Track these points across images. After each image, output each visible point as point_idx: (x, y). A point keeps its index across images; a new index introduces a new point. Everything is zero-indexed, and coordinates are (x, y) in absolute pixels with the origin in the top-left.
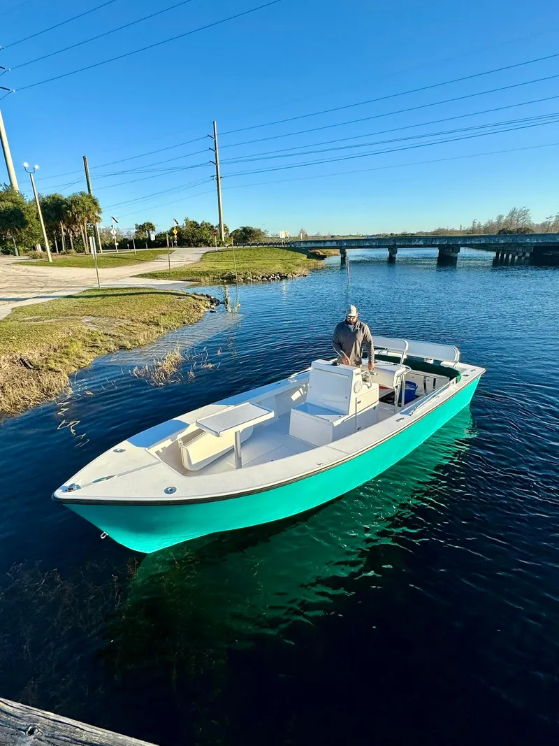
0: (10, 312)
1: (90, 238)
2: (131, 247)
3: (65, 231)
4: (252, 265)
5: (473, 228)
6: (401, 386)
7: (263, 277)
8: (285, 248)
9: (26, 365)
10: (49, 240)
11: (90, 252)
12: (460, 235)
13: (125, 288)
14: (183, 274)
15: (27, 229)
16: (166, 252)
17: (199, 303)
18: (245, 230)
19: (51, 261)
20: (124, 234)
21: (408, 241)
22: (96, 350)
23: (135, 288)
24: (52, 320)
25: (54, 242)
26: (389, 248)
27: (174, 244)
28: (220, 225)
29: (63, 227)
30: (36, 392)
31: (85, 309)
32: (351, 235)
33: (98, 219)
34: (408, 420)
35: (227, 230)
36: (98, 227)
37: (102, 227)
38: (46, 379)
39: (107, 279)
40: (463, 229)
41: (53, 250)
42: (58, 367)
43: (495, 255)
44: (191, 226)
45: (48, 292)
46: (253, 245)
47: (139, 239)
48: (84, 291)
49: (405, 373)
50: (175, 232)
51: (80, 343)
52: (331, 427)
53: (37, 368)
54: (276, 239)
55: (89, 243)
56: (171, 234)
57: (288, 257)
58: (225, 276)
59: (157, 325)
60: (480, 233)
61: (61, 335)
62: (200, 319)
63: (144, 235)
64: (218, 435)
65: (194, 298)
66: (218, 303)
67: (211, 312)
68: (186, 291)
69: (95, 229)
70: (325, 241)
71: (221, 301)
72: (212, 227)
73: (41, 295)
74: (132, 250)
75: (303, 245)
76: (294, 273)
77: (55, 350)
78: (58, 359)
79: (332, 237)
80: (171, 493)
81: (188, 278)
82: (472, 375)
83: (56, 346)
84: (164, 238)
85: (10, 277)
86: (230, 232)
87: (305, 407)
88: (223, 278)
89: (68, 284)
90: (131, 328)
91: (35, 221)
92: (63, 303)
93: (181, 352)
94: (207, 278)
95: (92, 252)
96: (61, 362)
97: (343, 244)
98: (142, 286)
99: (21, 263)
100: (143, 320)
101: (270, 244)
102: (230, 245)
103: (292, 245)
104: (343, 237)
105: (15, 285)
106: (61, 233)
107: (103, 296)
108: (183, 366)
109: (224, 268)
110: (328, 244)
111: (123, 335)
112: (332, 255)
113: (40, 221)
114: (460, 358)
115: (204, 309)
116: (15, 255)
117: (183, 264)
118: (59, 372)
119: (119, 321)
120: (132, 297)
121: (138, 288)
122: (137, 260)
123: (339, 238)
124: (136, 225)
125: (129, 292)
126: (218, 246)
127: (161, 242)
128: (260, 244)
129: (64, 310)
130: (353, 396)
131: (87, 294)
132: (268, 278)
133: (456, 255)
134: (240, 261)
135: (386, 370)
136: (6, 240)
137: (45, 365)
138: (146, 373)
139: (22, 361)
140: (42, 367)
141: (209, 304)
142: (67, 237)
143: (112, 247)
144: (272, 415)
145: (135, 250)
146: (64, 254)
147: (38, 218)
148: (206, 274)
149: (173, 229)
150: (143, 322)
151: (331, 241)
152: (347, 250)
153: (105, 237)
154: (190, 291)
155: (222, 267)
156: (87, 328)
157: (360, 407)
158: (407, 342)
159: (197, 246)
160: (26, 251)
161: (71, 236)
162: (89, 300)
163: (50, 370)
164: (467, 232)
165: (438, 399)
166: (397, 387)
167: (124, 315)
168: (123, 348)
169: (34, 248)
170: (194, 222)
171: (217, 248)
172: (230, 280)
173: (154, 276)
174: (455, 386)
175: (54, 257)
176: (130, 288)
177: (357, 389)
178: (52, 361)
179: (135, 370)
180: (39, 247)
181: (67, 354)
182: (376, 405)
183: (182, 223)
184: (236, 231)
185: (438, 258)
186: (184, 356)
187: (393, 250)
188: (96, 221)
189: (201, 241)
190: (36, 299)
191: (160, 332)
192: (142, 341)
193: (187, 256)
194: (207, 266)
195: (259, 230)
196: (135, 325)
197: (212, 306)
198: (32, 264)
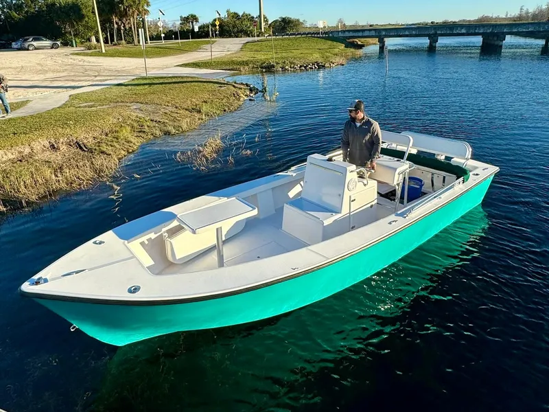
0: (67, 98)
1: (140, 30)
2: (176, 38)
3: (117, 23)
4: (290, 55)
5: (520, 15)
6: (404, 183)
7: (301, 67)
8: (322, 38)
9: (81, 148)
10: (102, 32)
11: (139, 42)
12: (506, 22)
13: (170, 77)
14: (224, 63)
15: (84, 23)
16: (208, 43)
17: (239, 92)
18: (284, 20)
19: (104, 51)
20: (170, 25)
21: (450, 29)
22: (143, 135)
23: (179, 77)
24: (104, 107)
25: (106, 34)
26: (429, 36)
27: (216, 35)
28: (260, 16)
29: (115, 19)
30: (90, 174)
31: (134, 96)
32: (390, 24)
33: (147, 12)
34: (401, 222)
35: (267, 21)
36: (146, 20)
37: (150, 19)
38: (99, 161)
39: (154, 68)
40: (509, 16)
41: (106, 42)
42: (109, 150)
43: (544, 43)
44: (233, 17)
45: (101, 81)
46: (291, 34)
47: (184, 31)
48: (133, 80)
49: (408, 171)
50: (217, 23)
51: (129, 129)
52: (321, 226)
53: (91, 151)
54: (314, 29)
55: (138, 35)
56: (214, 25)
57: (326, 46)
58: (264, 65)
59: (199, 112)
60: (527, 20)
61: (112, 120)
62: (239, 107)
63: (189, 26)
64: (194, 232)
65: (234, 86)
66: (257, 91)
67: (250, 100)
68: (227, 80)
69: (143, 21)
70: (363, 31)
71: (260, 89)
72: (253, 17)
73: (95, 83)
74: (177, 41)
75: (340, 34)
76: (331, 62)
77: (107, 135)
78: (109, 143)
79: (371, 26)
80: (134, 292)
81: (228, 67)
82: (483, 174)
83: (107, 131)
84: (206, 29)
85: (68, 66)
86: (269, 23)
87: (299, 203)
88: (262, 68)
89: (118, 73)
90: (175, 115)
91: (91, 15)
92: (114, 90)
93: (222, 138)
94: (246, 68)
95: (141, 43)
96: (112, 146)
97: (381, 34)
98: (185, 75)
99: (77, 54)
100: (186, 107)
101: (308, 34)
102: (270, 35)
103: (331, 35)
104: (382, 26)
105: (73, 74)
106: (113, 26)
107: (150, 84)
108: (223, 152)
109: (263, 57)
110: (366, 33)
111: (167, 121)
112: (370, 44)
113: (95, 14)
114: (472, 155)
115: (244, 98)
116: (73, 46)
117: (223, 54)
118: (110, 154)
119: (164, 108)
120: (176, 85)
121: (182, 77)
122: (181, 50)
123: (378, 27)
124: (181, 17)
125: (174, 80)
126: (258, 36)
127: (204, 33)
128: (298, 34)
129: (115, 97)
130: (347, 194)
131: (136, 82)
132: (305, 67)
133: (501, 44)
134: (279, 51)
135: (387, 167)
136: (66, 33)
137: (97, 148)
138: (189, 158)
139: (78, 144)
140: (95, 150)
141: (248, 93)
142: (119, 29)
143: (158, 38)
144: (255, 212)
145: (180, 41)
146: (115, 45)
147: (93, 12)
148: (246, 63)
149: (215, 20)
150: (186, 110)
151: (370, 30)
152: (386, 39)
153: (153, 28)
154: (230, 80)
155: (261, 57)
156: (135, 114)
157: (355, 206)
158: (410, 137)
159: (237, 37)
160: (82, 43)
161: (122, 28)
162: (138, 88)
163: (101, 153)
164: (514, 19)
165: (439, 200)
166: (398, 184)
167: (168, 102)
168: (167, 133)
169: (89, 40)
170: (235, 13)
171: (256, 39)
172: (269, 69)
173: (196, 65)
174: (461, 185)
175: (107, 48)
176: (174, 77)
177: (350, 187)
178: (104, 145)
179: (178, 155)
180: (93, 39)
181: (117, 139)
182: (373, 203)
183: (224, 15)
184: (275, 22)
185: (482, 47)
186: (224, 143)
187: (433, 38)
188: (145, 14)
189: (242, 31)
190: (90, 87)
191: (202, 119)
192: (185, 126)
193: (228, 46)
194: (246, 56)
195: (298, 20)
196: (178, 112)
197: (251, 95)
198: (87, 55)
